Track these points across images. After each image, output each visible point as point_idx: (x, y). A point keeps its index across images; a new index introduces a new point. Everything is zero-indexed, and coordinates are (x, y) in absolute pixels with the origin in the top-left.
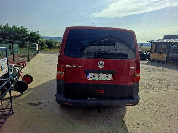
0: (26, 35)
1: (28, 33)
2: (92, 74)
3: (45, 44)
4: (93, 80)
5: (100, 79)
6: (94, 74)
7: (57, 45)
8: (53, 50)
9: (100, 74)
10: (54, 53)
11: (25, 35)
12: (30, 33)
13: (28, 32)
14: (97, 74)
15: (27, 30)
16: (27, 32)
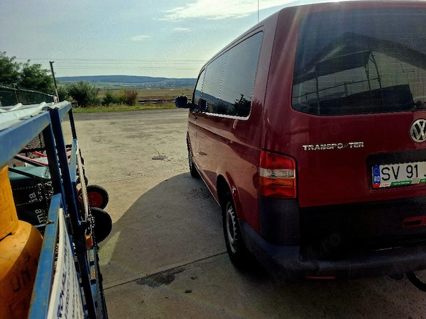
0: (14, 77)
1: (19, 71)
2: (390, 166)
3: (69, 95)
4: (392, 187)
5: (415, 180)
6: (395, 166)
7: (99, 96)
8: (91, 109)
9: (413, 164)
10: (97, 118)
11: (10, 75)
12: (24, 70)
13: (18, 68)
14: (403, 166)
15: (13, 62)
16: (15, 69)
